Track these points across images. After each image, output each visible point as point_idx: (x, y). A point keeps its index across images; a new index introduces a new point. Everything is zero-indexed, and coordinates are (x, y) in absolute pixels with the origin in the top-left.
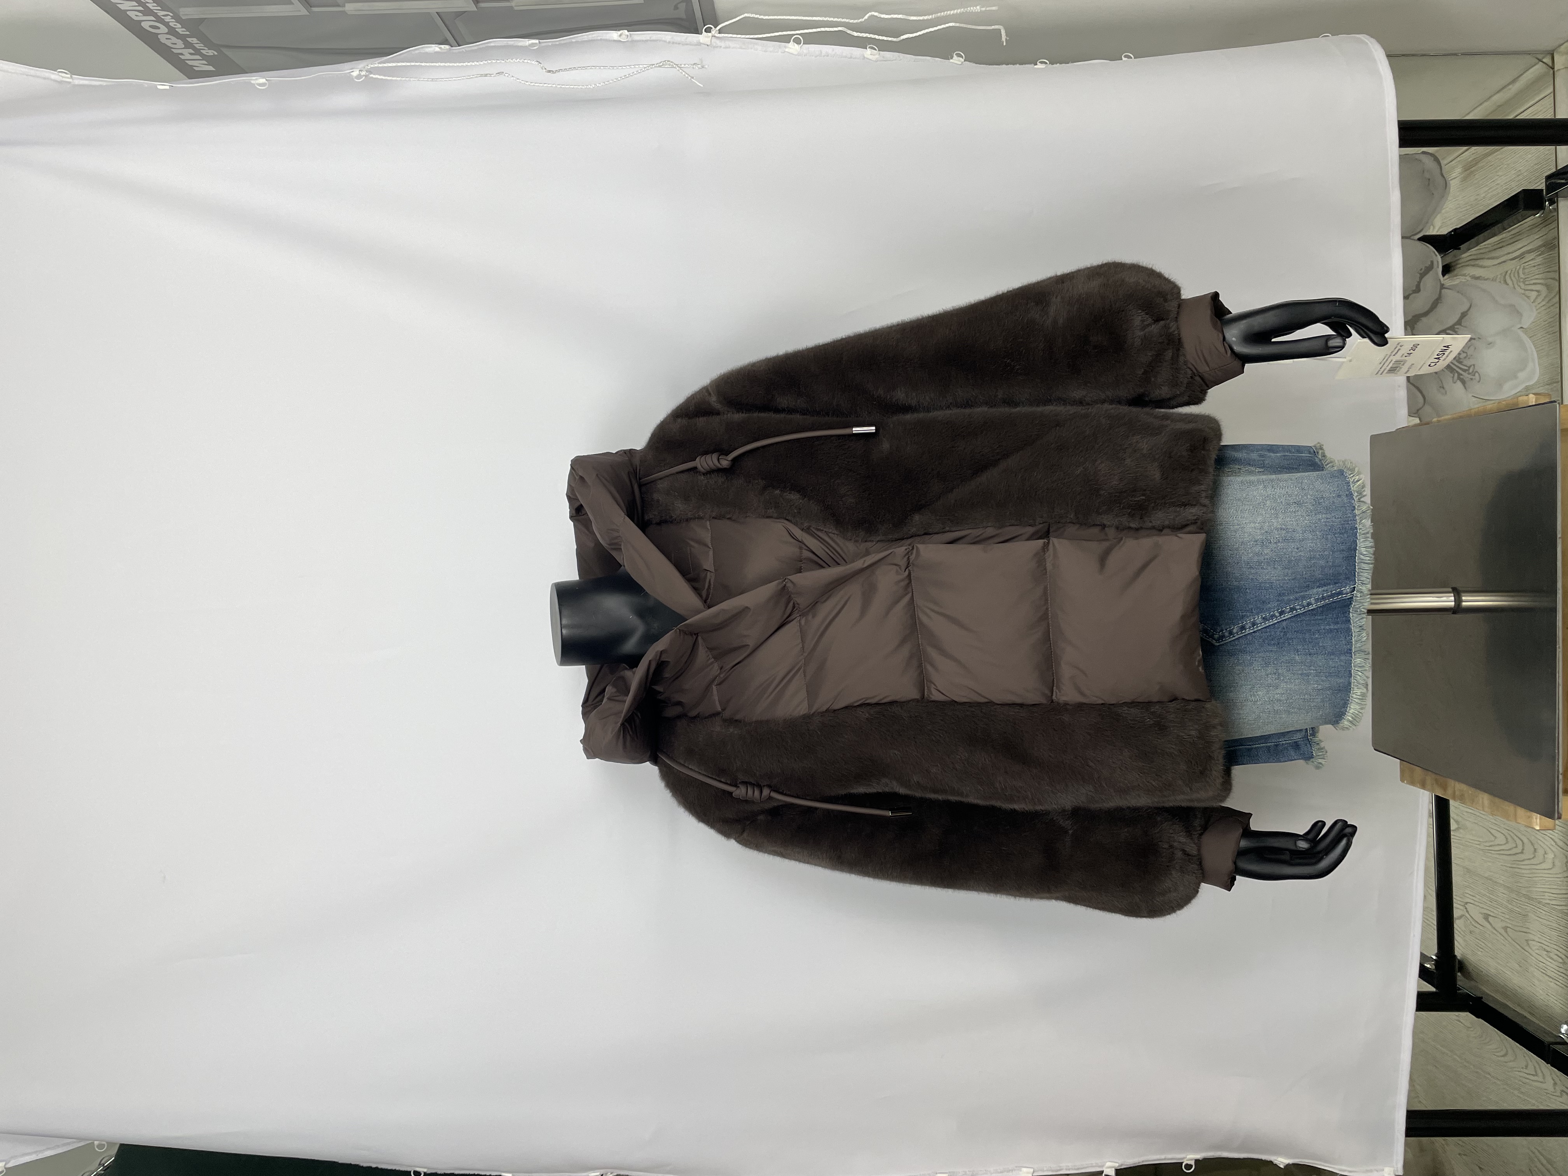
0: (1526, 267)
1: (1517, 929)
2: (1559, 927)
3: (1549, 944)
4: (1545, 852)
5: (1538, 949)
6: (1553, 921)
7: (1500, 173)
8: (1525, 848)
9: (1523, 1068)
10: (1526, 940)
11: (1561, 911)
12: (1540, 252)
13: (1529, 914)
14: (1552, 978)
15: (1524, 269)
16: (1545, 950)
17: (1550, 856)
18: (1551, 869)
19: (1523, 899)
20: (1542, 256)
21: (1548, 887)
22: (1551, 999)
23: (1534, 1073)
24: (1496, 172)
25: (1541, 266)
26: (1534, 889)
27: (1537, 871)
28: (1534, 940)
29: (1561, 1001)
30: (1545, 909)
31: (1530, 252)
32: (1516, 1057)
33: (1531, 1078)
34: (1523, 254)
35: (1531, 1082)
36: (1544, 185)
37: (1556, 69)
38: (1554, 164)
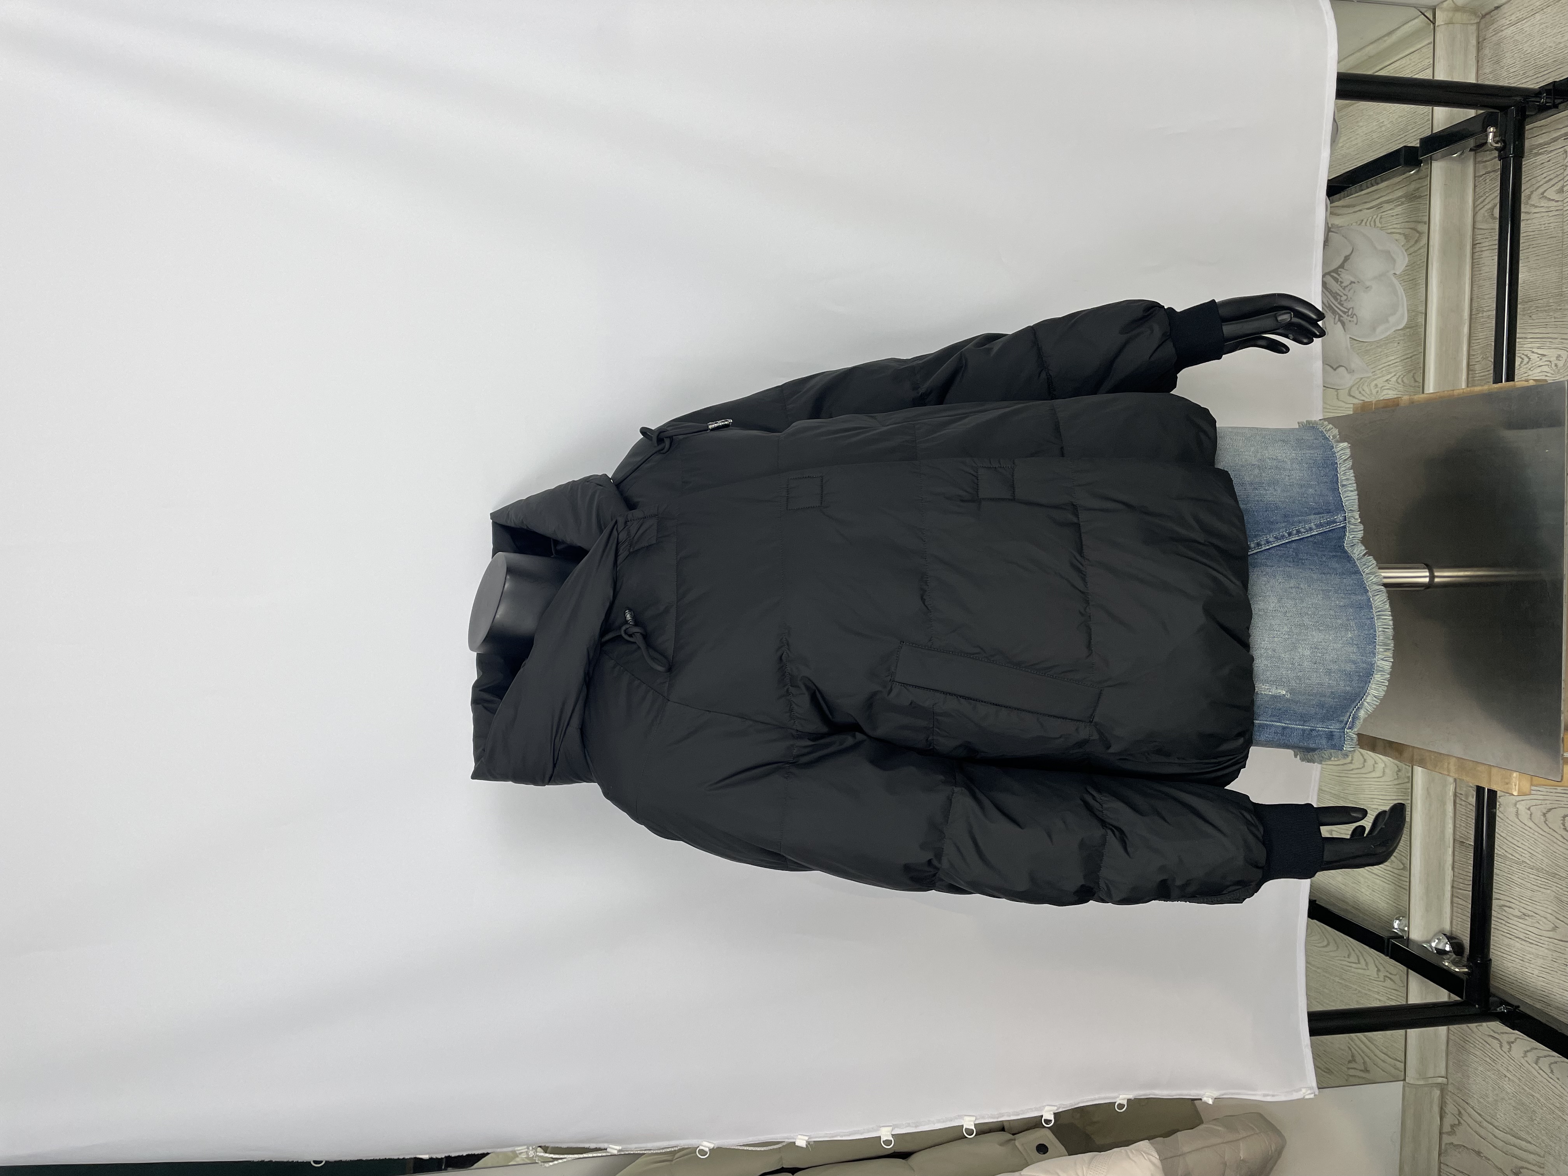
0: (1383, 217)
4: (1375, 762)
9: (1344, 957)
12: (1400, 203)
14: (1379, 876)
15: (1381, 218)
17: (1381, 765)
20: (1401, 207)
22: (1376, 894)
23: (1357, 962)
25: (1400, 216)
29: (1388, 897)
31: (1389, 203)
32: (1338, 947)
33: (1354, 965)
34: (1381, 203)
35: (1353, 970)
36: (1418, 141)
37: (1436, 25)
38: (1428, 122)
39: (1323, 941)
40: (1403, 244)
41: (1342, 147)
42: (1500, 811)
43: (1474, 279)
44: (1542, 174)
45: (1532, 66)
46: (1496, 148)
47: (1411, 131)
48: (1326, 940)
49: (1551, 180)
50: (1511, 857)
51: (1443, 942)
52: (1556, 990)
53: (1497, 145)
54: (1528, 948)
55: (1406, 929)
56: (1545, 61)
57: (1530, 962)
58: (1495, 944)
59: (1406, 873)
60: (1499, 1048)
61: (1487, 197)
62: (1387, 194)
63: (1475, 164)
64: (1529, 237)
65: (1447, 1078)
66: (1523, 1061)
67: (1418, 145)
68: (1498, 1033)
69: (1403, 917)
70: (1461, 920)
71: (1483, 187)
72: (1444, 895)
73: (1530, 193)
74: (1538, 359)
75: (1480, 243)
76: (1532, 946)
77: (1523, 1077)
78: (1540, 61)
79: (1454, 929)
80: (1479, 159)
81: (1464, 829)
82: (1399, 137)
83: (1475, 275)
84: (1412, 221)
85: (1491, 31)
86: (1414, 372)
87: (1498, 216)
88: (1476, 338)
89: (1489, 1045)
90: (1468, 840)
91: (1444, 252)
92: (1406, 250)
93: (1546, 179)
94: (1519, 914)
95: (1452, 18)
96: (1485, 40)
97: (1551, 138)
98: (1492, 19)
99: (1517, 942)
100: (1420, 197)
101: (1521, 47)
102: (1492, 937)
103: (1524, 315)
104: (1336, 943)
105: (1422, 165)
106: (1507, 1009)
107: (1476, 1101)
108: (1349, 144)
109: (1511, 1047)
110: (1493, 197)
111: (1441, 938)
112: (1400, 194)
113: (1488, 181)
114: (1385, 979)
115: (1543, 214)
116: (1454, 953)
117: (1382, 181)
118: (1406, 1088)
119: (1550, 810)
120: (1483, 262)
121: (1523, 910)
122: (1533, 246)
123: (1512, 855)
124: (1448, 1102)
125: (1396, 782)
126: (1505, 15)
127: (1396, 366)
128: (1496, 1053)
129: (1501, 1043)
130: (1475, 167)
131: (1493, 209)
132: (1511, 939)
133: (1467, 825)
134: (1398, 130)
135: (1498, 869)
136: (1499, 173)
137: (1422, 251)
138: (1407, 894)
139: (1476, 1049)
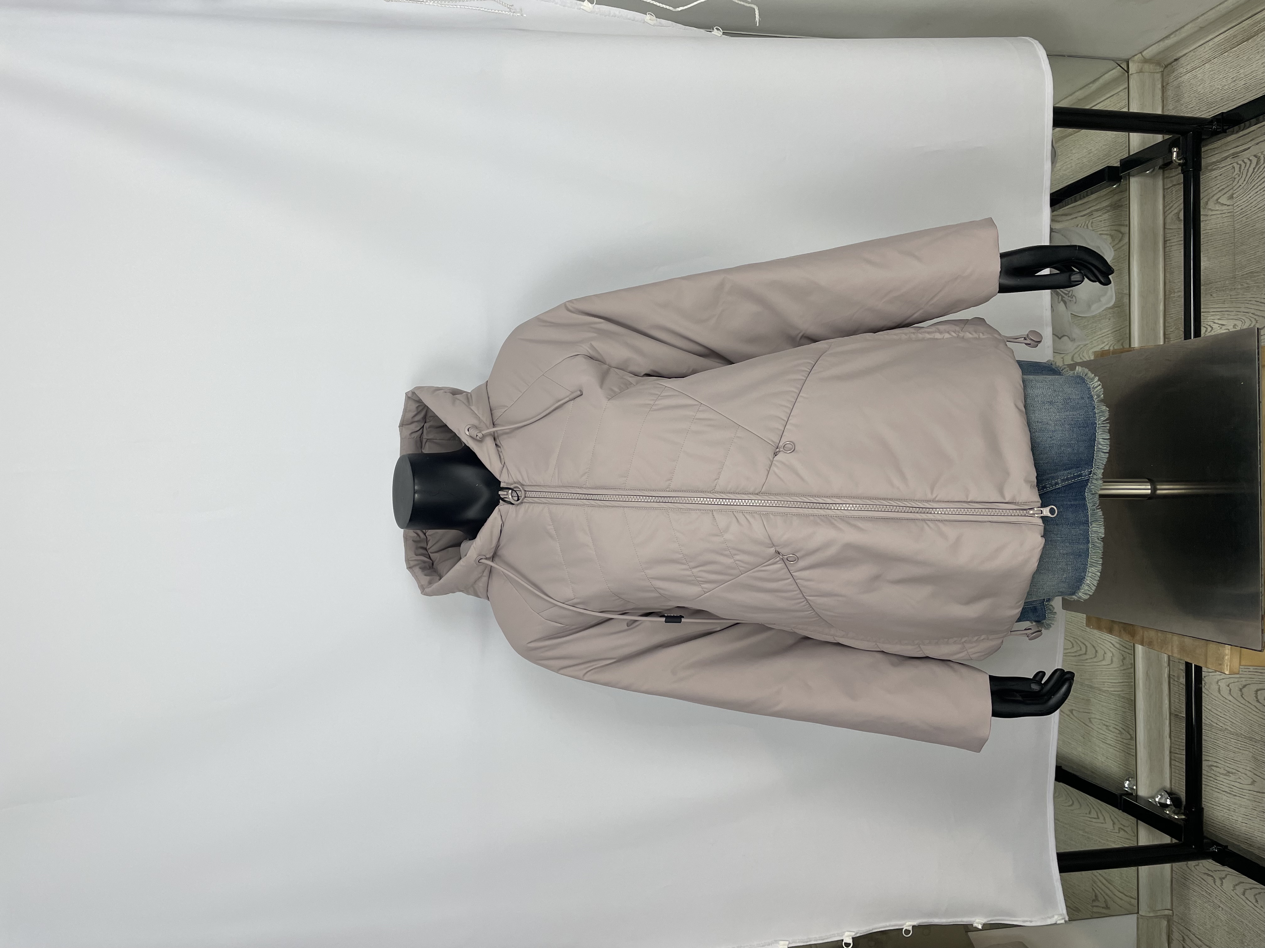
0: (1093, 222)
1: (1081, 710)
2: (1116, 707)
3: (1107, 720)
4: (1105, 652)
5: (1099, 724)
6: (1112, 703)
7: (1074, 151)
8: (1088, 651)
9: (1086, 814)
10: (1089, 719)
11: (1119, 696)
12: (1106, 211)
13: (1091, 699)
14: (1111, 745)
15: (1092, 223)
16: (1104, 725)
17: (1109, 655)
18: (1110, 665)
19: (1086, 688)
20: (1107, 214)
21: (1108, 678)
22: (1109, 760)
23: (1097, 817)
24: (1071, 150)
25: (1107, 221)
26: (1096, 680)
27: (1097, 667)
28: (1095, 718)
29: (1119, 762)
30: (1104, 694)
31: (1098, 211)
32: (1081, 806)
33: (1094, 820)
34: (1092, 212)
35: (1094, 824)
36: (1119, 163)
37: (1130, 73)
38: (1126, 149)
39: (1069, 801)
40: (1110, 242)
41: (1060, 170)
42: (1205, 689)
43: (1166, 268)
44: (1217, 185)
45: (1206, 102)
46: (1180, 164)
47: (1113, 156)
48: (1070, 800)
49: (1223, 189)
50: (1215, 725)
51: (1164, 797)
52: (1256, 833)
53: (1180, 162)
54: (1232, 800)
55: (1135, 787)
56: (1214, 99)
57: (1235, 811)
58: (1206, 798)
59: (1132, 742)
60: (1213, 883)
61: (1174, 204)
62: (1096, 205)
63: (1164, 179)
64: (1208, 234)
65: (1172, 910)
66: (1233, 893)
67: (1119, 166)
68: (1210, 871)
69: (1132, 778)
70: (1179, 779)
71: (1170, 196)
72: (1164, 758)
73: (1207, 200)
74: (1219, 328)
75: (1170, 240)
76: (1236, 797)
77: (1233, 907)
78: (1211, 99)
79: (1173, 787)
80: (1166, 175)
81: (1178, 704)
82: (1104, 161)
83: (1167, 264)
84: (1116, 225)
85: (1172, 77)
86: (1122, 341)
87: (1182, 217)
88: (1169, 313)
89: (1205, 881)
90: (1181, 713)
91: (1142, 247)
92: (1113, 247)
93: (1220, 189)
94: (1225, 772)
95: (1142, 69)
96: (1168, 84)
97: (1222, 157)
98: (1173, 68)
99: (1224, 795)
100: (1122, 206)
101: (1195, 90)
102: (1203, 792)
103: (1206, 294)
104: (1078, 801)
105: (1122, 180)
106: (1218, 849)
107: (1196, 929)
108: (1065, 167)
109: (1222, 882)
110: (1178, 205)
111: (1163, 794)
112: (1106, 204)
113: (1174, 192)
114: (1119, 831)
115: (1219, 216)
116: (1175, 806)
117: (1092, 193)
118: (1140, 920)
119: (1245, 686)
120: (1172, 254)
121: (1227, 769)
122: (1212, 240)
123: (1216, 723)
124: (1174, 930)
125: (1122, 668)
126: (1183, 65)
127: (1109, 337)
128: (1211, 888)
129: (1215, 879)
130: (1164, 181)
131: (1179, 213)
132: (1219, 793)
133: (1180, 701)
134: (1103, 155)
135: (1206, 736)
136: (1183, 185)
137: (1125, 247)
138: (1134, 759)
139: (1195, 885)
